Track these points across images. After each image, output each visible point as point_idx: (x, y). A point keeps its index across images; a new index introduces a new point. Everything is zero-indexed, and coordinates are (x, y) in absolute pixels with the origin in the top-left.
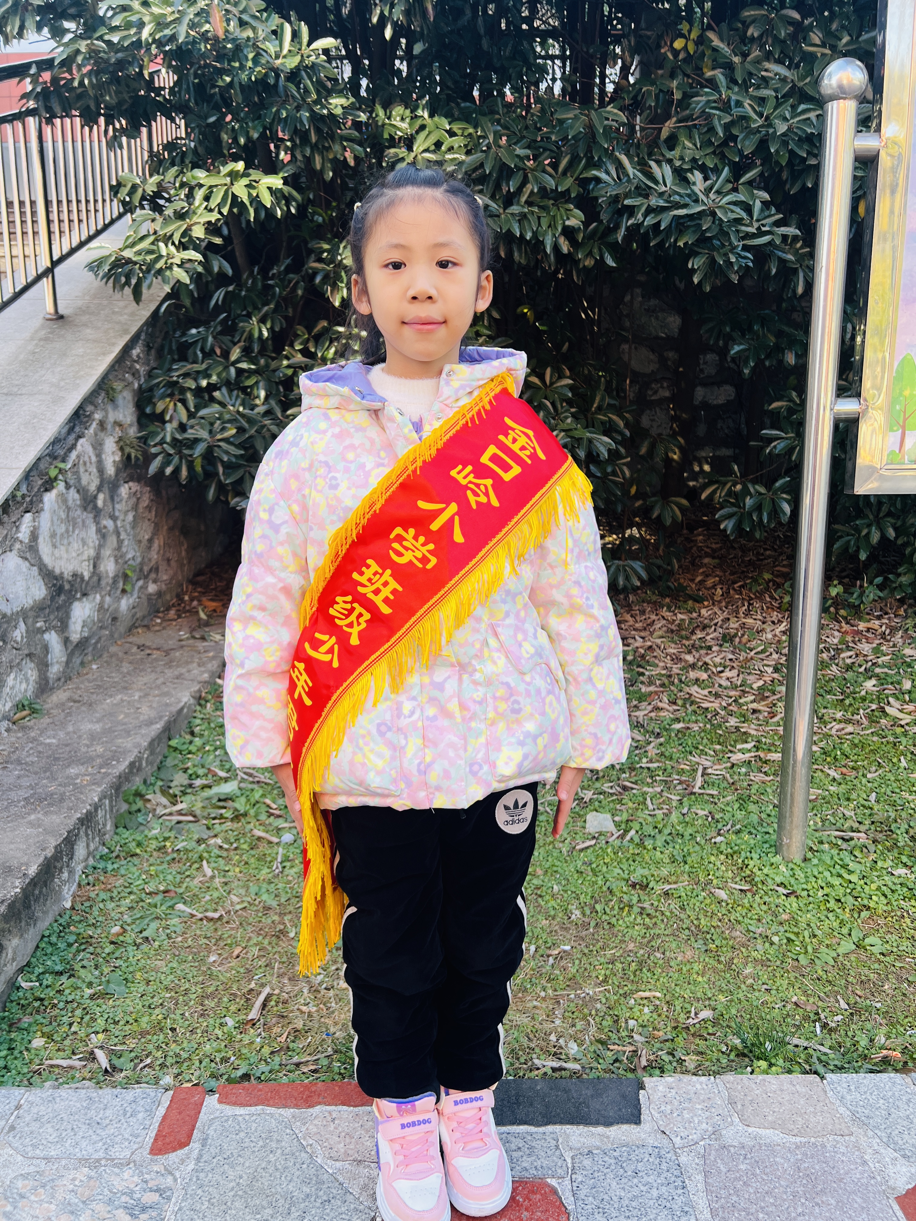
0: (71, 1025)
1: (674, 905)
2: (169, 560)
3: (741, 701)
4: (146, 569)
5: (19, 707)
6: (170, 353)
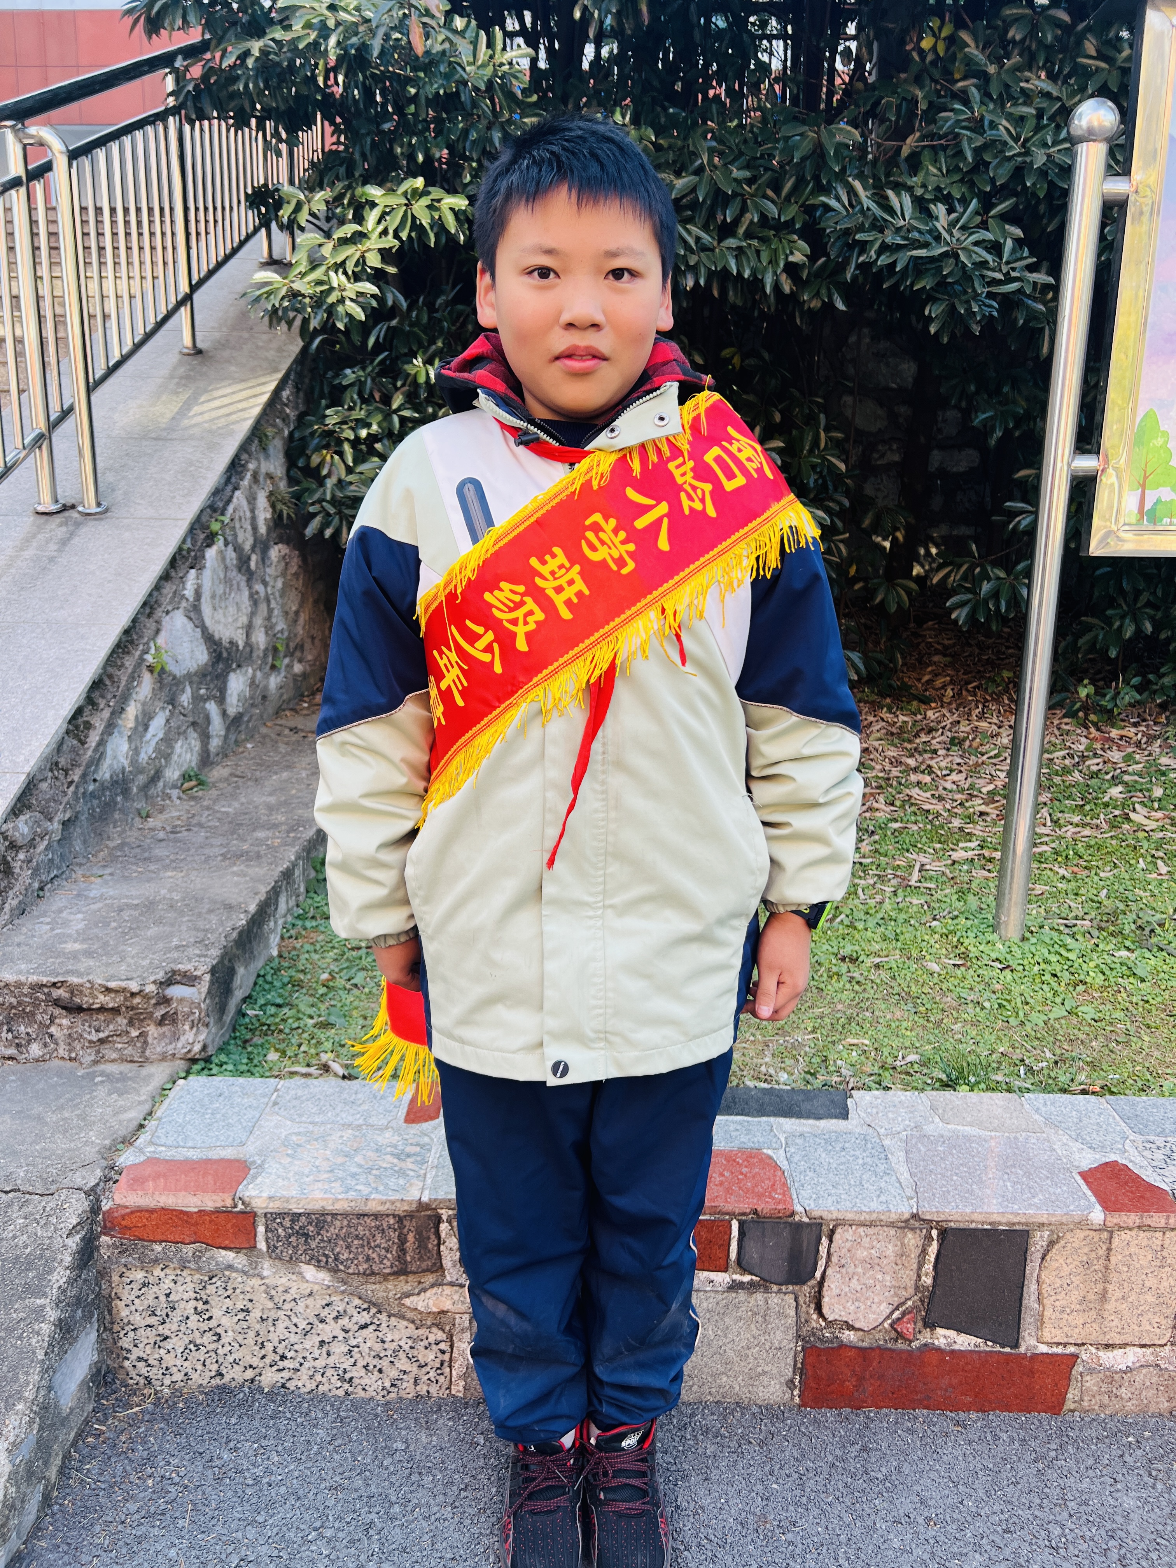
0: (300, 1046)
1: (885, 975)
2: (313, 638)
3: (967, 804)
4: (292, 645)
5: (186, 777)
6: (322, 397)
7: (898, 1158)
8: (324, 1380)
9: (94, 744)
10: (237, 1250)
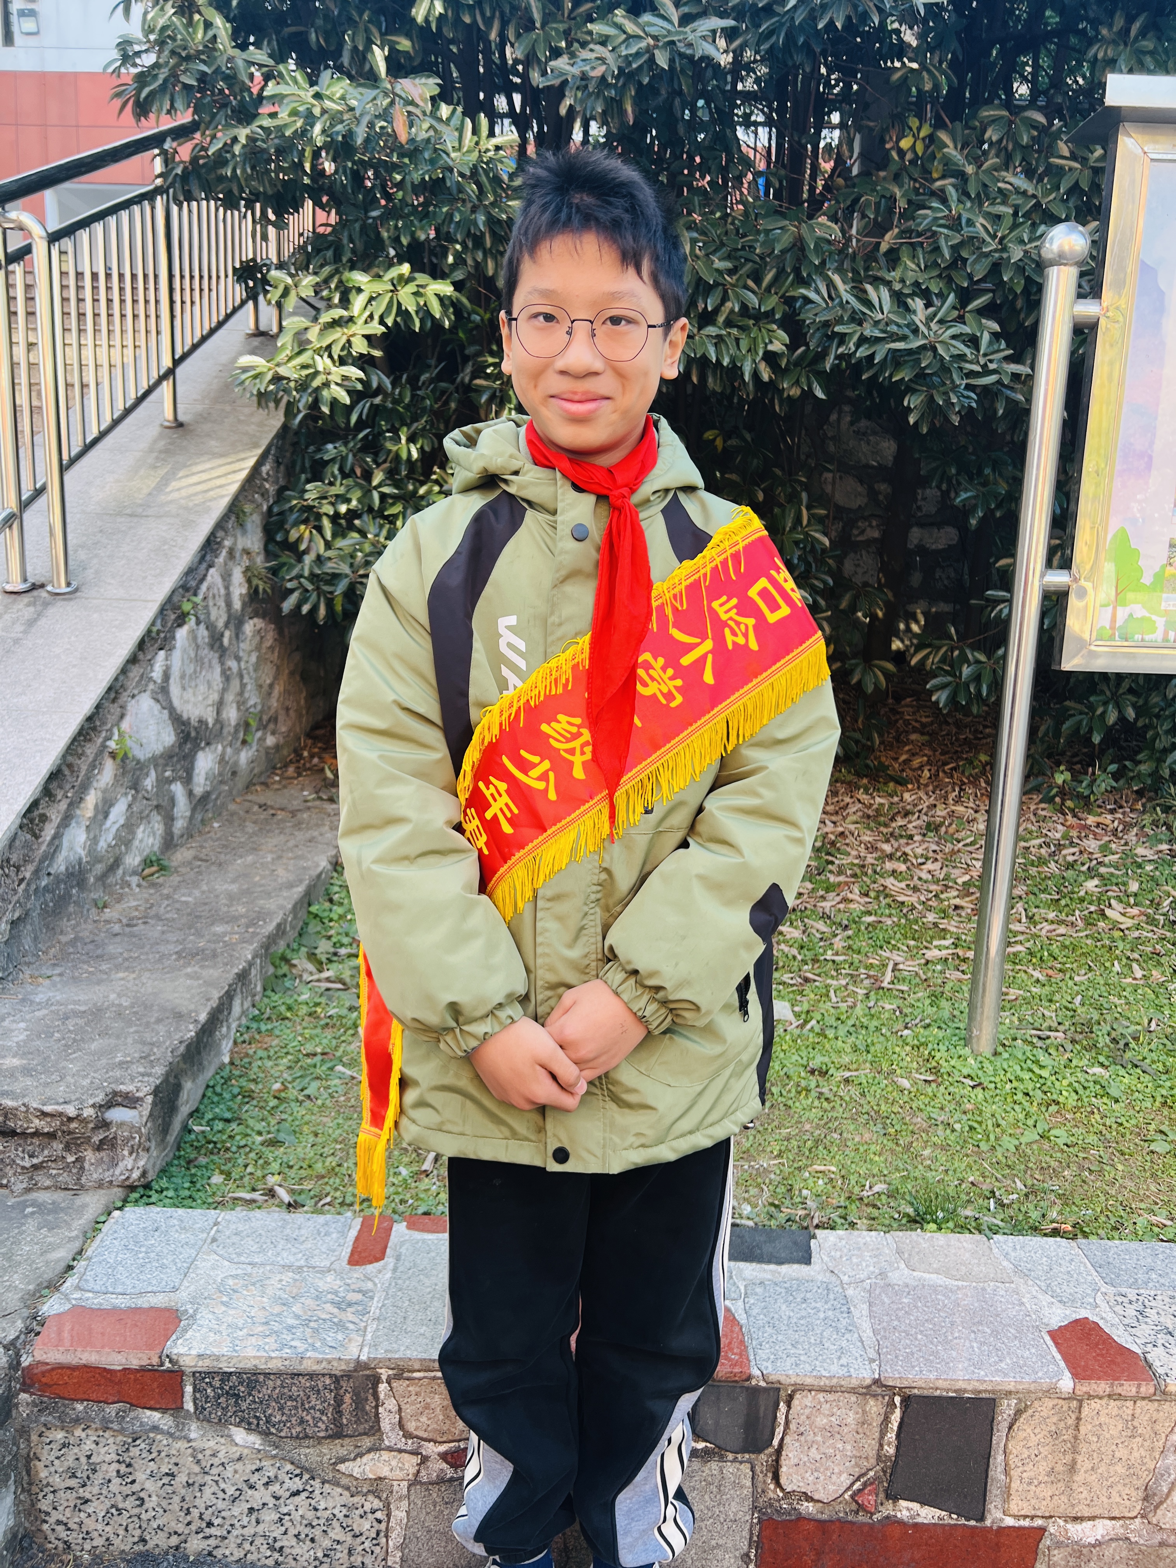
0: (246, 1166)
1: (854, 1091)
2: (287, 709)
3: (942, 896)
4: (265, 718)
5: (148, 862)
6: (303, 470)
7: (861, 1311)
8: (253, 1549)
9: (48, 838)
10: (164, 1410)
